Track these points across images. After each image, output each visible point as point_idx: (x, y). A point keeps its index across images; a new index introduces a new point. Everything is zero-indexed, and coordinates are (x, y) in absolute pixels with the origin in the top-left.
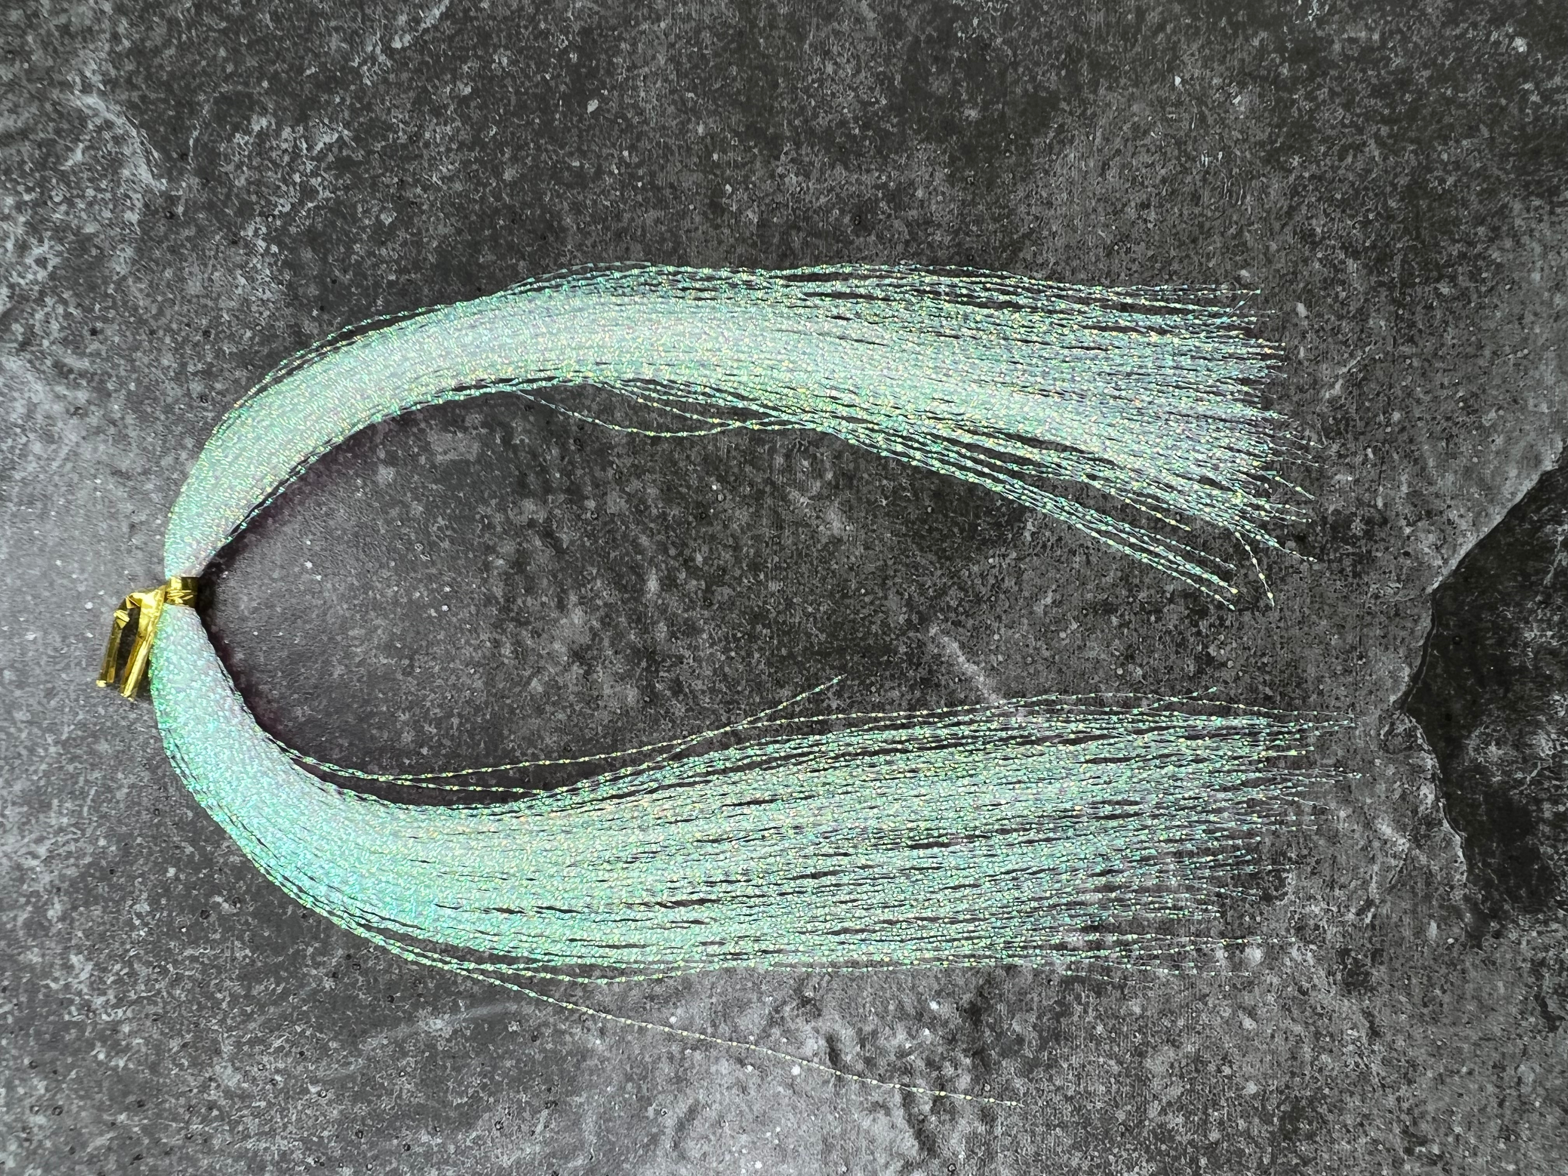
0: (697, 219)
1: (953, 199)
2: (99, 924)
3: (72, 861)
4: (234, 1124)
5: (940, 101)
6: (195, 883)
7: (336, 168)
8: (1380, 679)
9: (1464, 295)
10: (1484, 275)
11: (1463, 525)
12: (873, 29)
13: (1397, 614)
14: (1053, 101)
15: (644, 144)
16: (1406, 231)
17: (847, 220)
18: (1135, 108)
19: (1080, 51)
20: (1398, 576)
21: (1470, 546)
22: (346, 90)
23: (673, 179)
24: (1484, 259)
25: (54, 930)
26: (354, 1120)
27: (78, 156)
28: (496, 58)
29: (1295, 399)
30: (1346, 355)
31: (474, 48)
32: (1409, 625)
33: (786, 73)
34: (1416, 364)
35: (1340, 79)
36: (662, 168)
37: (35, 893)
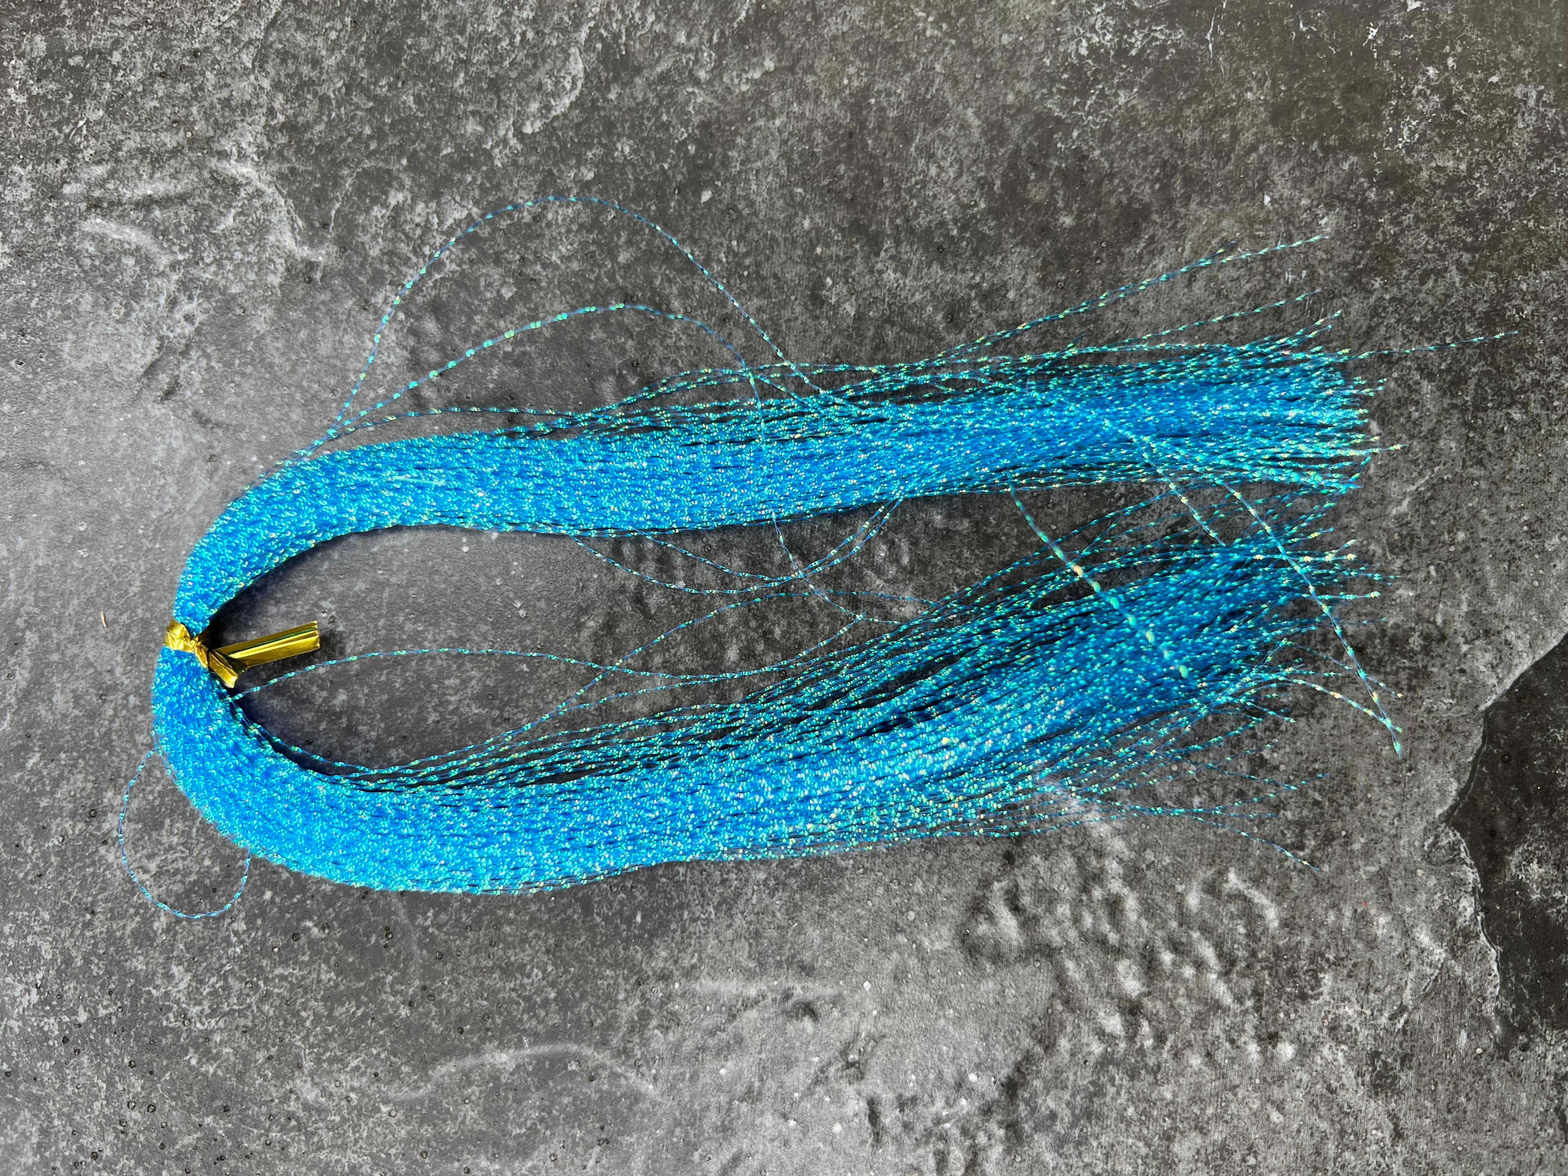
0: (798, 309)
1: (1042, 302)
2: (199, 939)
3: (179, 877)
4: (309, 1135)
5: (1037, 207)
6: (289, 907)
7: (464, 243)
8: (1428, 791)
9: (1535, 422)
10: (1556, 403)
11: (1520, 646)
12: (977, 135)
13: (1449, 730)
14: (1145, 212)
15: (753, 235)
16: (1482, 356)
17: (939, 317)
18: (1224, 224)
19: (1174, 167)
20: (1453, 692)
21: (1526, 667)
22: (478, 170)
23: (777, 269)
24: (1556, 388)
25: (158, 941)
26: (420, 1141)
27: (229, 221)
28: (619, 146)
29: (1363, 513)
30: (1415, 474)
31: (599, 136)
32: (1460, 740)
33: (891, 173)
34: (1484, 485)
35: (1426, 205)
36: (768, 258)
37: (143, 905)
